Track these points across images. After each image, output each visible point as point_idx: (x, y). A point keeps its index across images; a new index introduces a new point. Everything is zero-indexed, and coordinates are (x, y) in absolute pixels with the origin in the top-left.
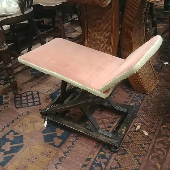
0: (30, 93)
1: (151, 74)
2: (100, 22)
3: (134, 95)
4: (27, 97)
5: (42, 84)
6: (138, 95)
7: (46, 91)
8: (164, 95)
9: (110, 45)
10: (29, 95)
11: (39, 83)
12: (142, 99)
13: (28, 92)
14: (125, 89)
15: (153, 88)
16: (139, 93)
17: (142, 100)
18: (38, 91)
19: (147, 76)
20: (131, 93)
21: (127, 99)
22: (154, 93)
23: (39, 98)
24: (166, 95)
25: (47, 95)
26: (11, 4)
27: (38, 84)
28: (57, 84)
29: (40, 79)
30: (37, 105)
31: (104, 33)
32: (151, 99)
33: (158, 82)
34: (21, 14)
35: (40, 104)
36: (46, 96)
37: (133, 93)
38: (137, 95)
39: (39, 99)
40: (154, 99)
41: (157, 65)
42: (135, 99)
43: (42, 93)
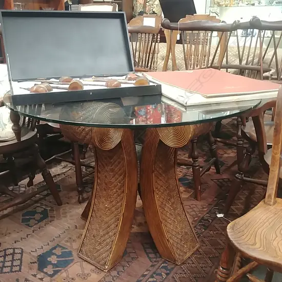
0: (11, 251)
1: (186, 233)
2: (111, 162)
3: (158, 265)
4: (5, 258)
5: (33, 236)
6: (165, 265)
7: (35, 250)
8: (202, 267)
9: (123, 192)
10: (9, 254)
11: (29, 236)
12: (168, 272)
13: (8, 249)
14: (150, 253)
15: (188, 255)
16: (167, 262)
17: (167, 274)
18: (22, 249)
19: (180, 237)
20: (155, 262)
21: (147, 270)
22: (188, 263)
23: (21, 260)
24: (203, 268)
25: (33, 256)
26: (5, 127)
27: (27, 237)
28: (54, 239)
29: (32, 229)
30: (16, 271)
31: (117, 176)
32: (180, 274)
33: (198, 245)
34: (16, 141)
35: (20, 270)
36: (31, 258)
37: (158, 261)
38: (163, 265)
39: (21, 262)
40: (185, 274)
41: (206, 218)
42: (159, 271)
43: (26, 253)
